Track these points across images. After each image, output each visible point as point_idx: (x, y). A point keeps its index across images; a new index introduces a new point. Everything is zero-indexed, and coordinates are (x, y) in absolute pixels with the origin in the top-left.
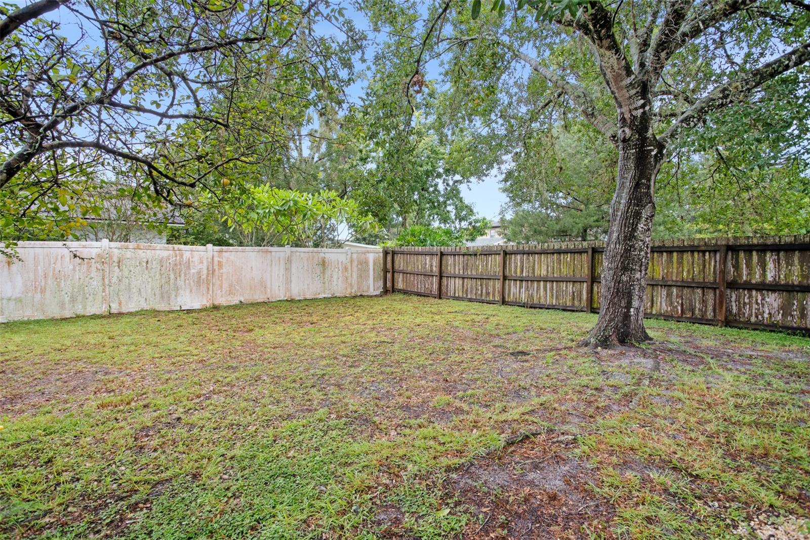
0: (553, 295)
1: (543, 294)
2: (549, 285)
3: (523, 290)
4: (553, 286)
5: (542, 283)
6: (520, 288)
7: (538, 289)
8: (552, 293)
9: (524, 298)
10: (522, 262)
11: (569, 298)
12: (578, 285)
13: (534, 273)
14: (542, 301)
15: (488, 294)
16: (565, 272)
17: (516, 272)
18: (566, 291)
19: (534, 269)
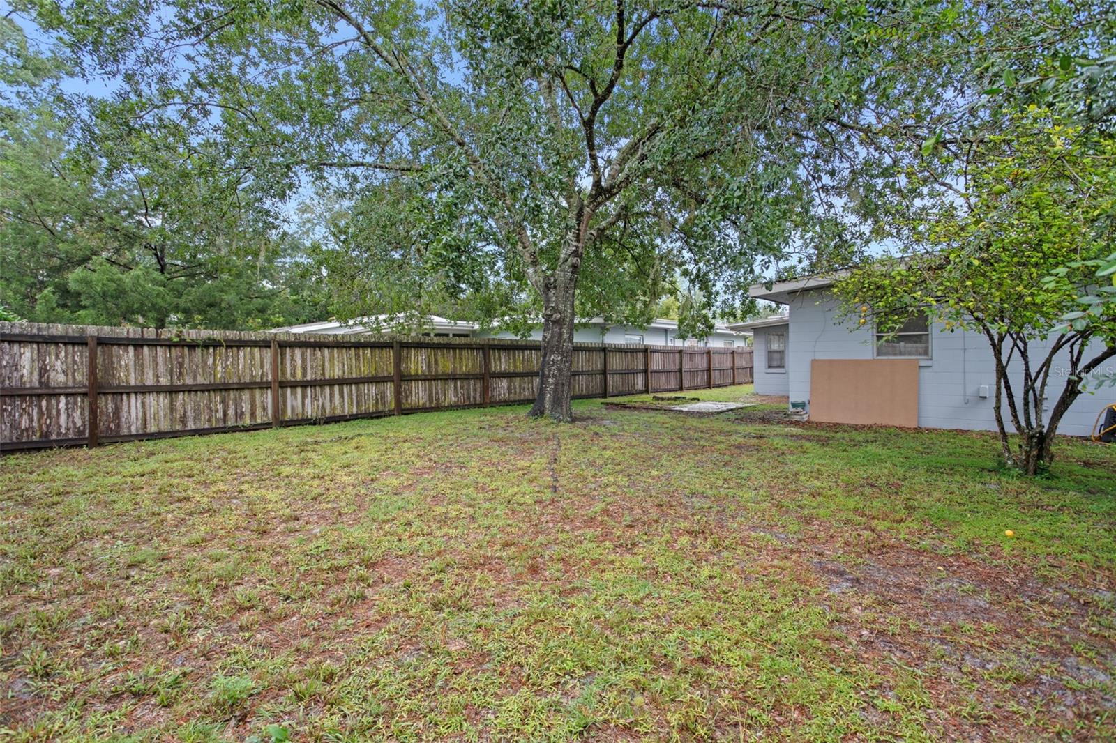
0: (352, 402)
1: (340, 401)
2: (346, 389)
3: (308, 400)
4: (351, 391)
5: (336, 388)
6: (304, 397)
7: (332, 396)
8: (351, 399)
9: (310, 411)
10: (304, 359)
11: (372, 402)
12: (381, 386)
13: (323, 374)
14: (338, 412)
15: (240, 415)
16: (366, 370)
17: (294, 374)
18: (369, 395)
19: (323, 369)
